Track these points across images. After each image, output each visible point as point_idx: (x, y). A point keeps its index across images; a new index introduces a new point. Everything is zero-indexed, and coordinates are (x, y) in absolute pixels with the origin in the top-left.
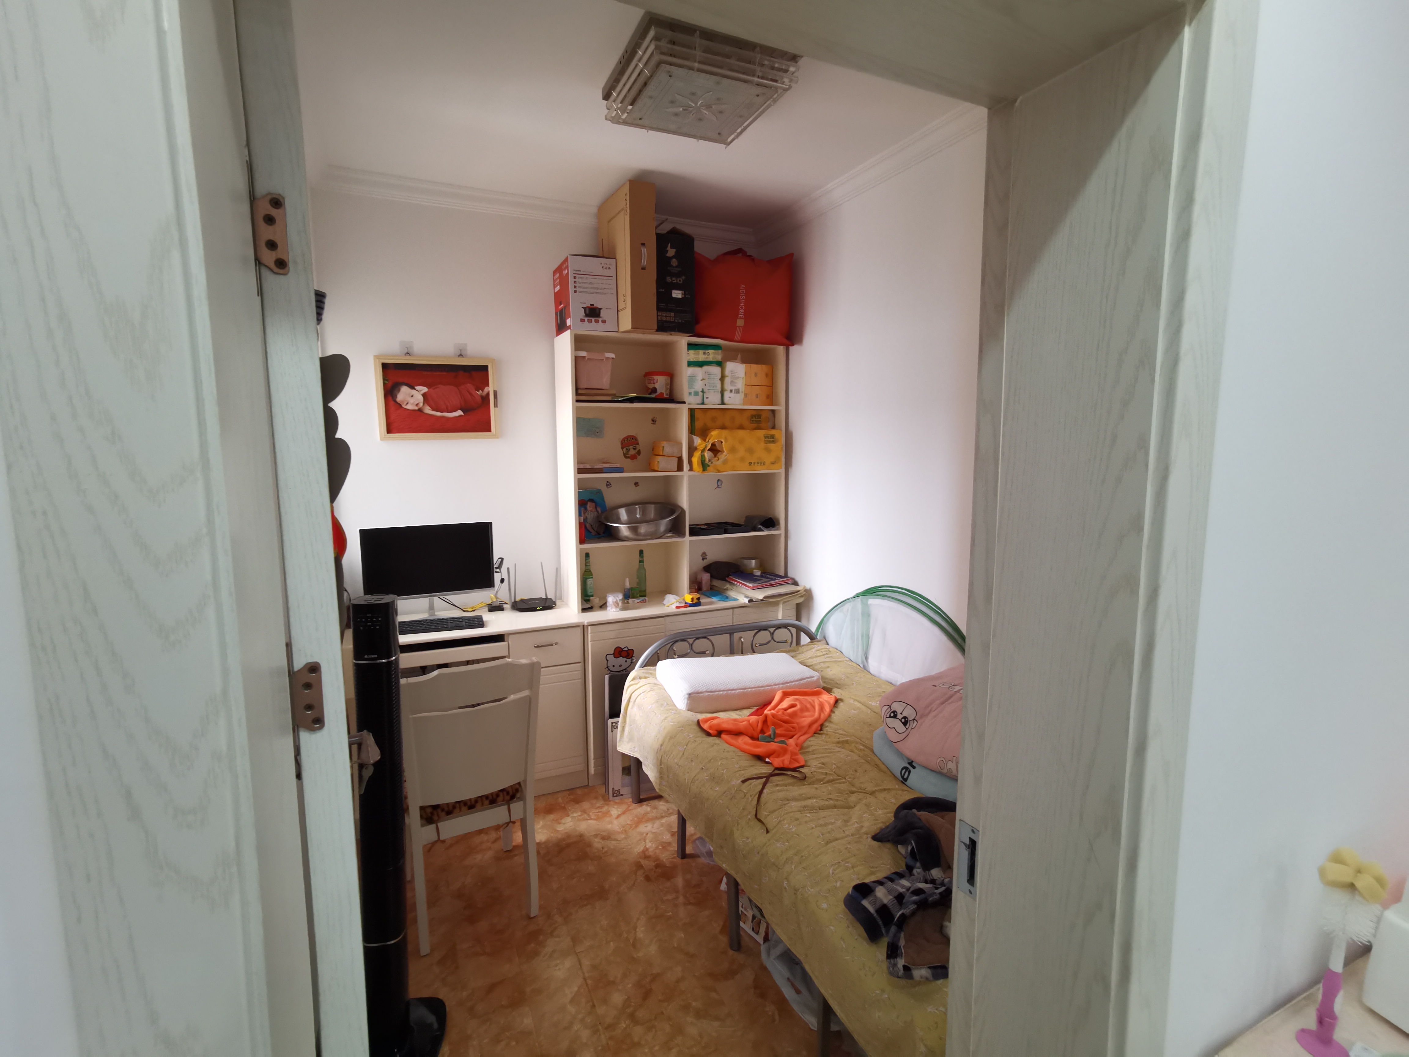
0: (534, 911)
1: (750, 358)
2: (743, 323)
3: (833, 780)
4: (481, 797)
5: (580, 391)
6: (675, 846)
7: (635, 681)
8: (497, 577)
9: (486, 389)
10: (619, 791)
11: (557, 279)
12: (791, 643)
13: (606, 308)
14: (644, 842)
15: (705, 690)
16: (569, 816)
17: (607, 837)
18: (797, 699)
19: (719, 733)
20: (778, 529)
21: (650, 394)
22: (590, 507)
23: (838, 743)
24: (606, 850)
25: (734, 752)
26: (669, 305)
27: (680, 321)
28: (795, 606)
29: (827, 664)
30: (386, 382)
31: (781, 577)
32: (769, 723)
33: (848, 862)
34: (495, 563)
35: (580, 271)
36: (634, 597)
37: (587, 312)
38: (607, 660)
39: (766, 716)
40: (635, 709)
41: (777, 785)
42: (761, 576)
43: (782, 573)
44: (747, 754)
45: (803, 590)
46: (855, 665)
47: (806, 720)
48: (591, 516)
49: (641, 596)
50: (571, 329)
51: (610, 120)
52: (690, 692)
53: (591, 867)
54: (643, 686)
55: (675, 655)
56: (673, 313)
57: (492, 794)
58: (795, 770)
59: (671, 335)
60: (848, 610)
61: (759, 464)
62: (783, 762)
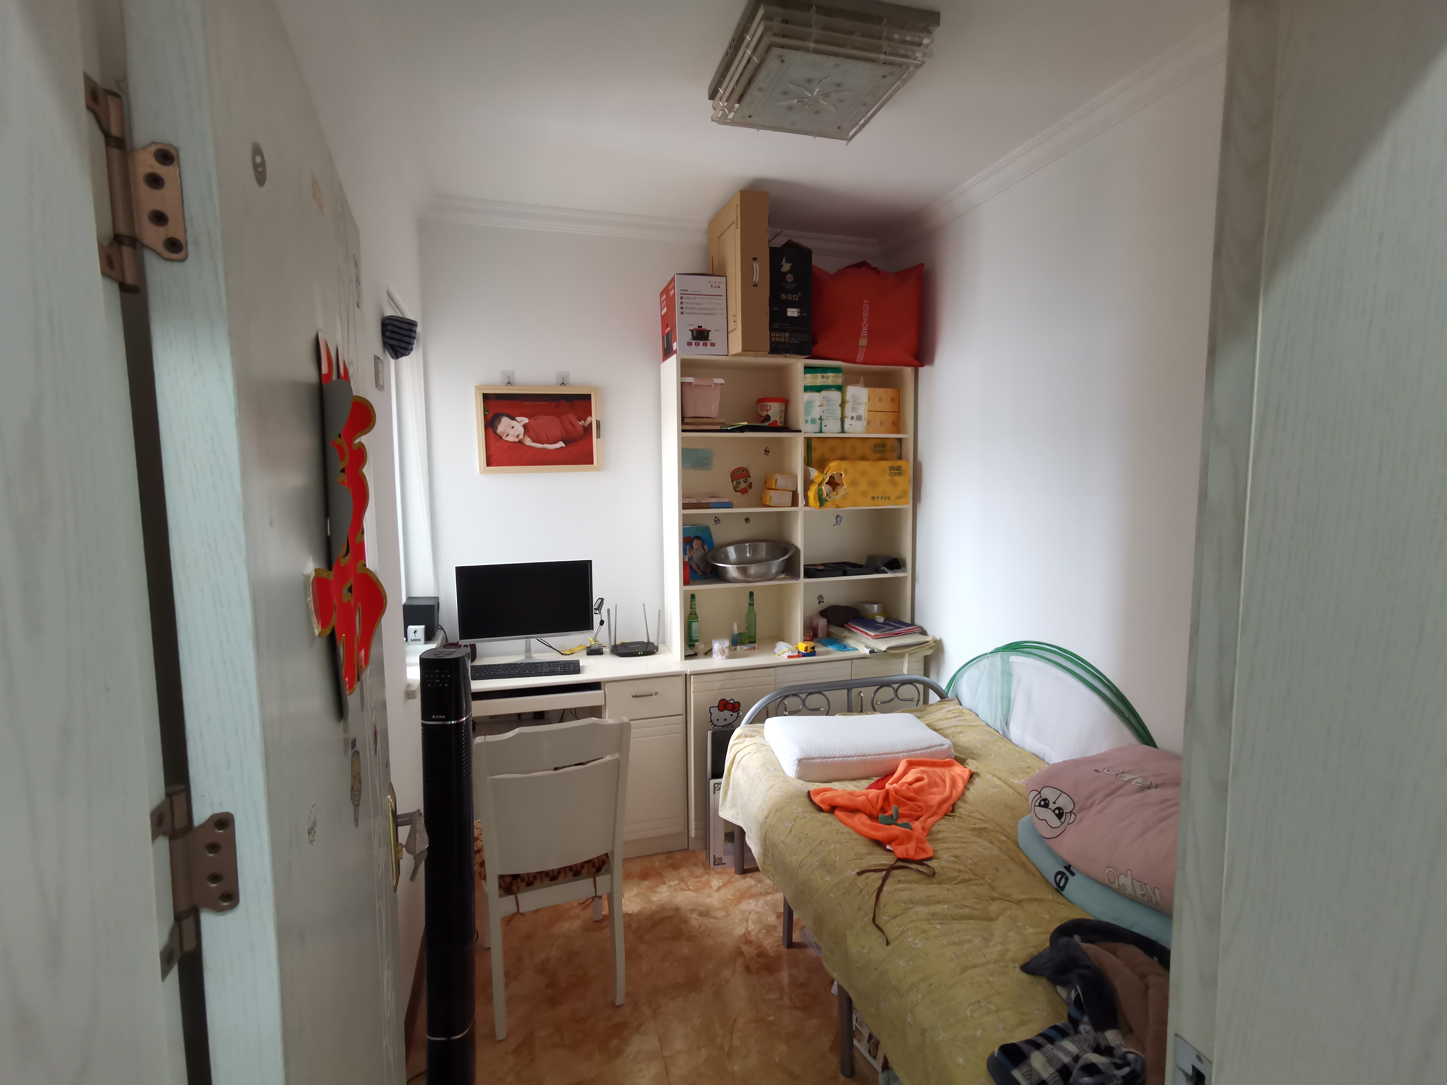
0: (620, 999)
1: (873, 381)
2: (866, 344)
3: (970, 880)
4: (564, 868)
5: (686, 420)
6: (779, 932)
7: (739, 739)
8: (596, 619)
9: (589, 419)
10: (720, 859)
11: (663, 301)
12: (918, 701)
13: (715, 330)
14: (746, 923)
15: (817, 755)
16: (665, 884)
17: (705, 913)
18: (923, 772)
19: (833, 809)
20: (905, 571)
21: (763, 422)
22: (696, 545)
23: (974, 829)
24: (702, 929)
25: (849, 834)
26: (783, 324)
27: (795, 342)
28: (922, 659)
29: (959, 729)
30: (486, 413)
31: (907, 625)
32: (891, 799)
33: (990, 1003)
34: (594, 605)
35: (687, 291)
36: (742, 643)
37: (695, 334)
38: (711, 714)
39: (887, 793)
40: (739, 771)
41: (899, 882)
42: (884, 623)
43: (908, 621)
44: (865, 838)
45: (932, 641)
46: (993, 731)
47: (935, 798)
48: (697, 554)
49: (750, 642)
50: (677, 353)
51: (716, 121)
52: (800, 758)
53: (685, 949)
54: (750, 745)
55: (786, 711)
56: (788, 334)
57: (576, 865)
58: (920, 862)
59: (786, 357)
60: (985, 667)
61: (883, 499)
62: (907, 851)
